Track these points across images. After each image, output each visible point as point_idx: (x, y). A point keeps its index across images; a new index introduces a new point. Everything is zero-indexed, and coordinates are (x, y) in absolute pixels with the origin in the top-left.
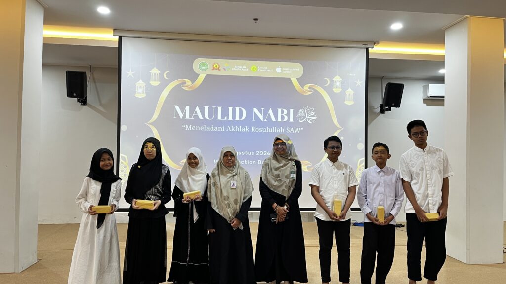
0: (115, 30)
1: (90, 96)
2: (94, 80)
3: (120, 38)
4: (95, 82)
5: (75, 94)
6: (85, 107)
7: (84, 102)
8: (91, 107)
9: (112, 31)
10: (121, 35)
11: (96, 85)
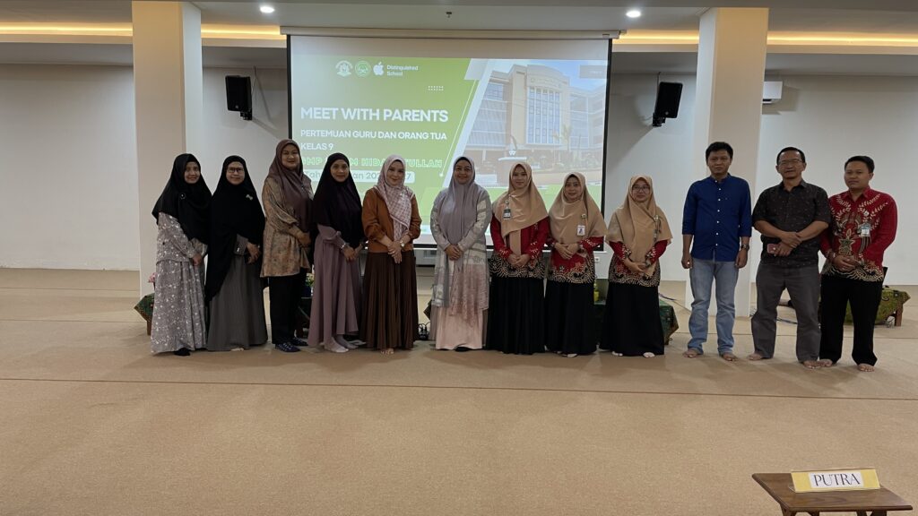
0: (282, 27)
1: (256, 108)
2: (260, 85)
3: (289, 37)
4: (261, 89)
5: (237, 107)
6: (250, 122)
7: (248, 115)
8: (258, 122)
9: (279, 29)
10: (289, 33)
11: (262, 94)
